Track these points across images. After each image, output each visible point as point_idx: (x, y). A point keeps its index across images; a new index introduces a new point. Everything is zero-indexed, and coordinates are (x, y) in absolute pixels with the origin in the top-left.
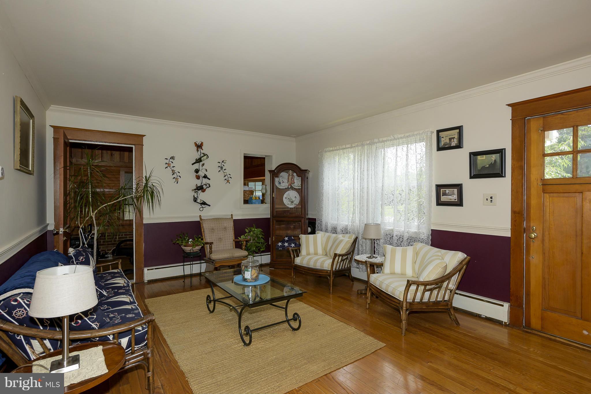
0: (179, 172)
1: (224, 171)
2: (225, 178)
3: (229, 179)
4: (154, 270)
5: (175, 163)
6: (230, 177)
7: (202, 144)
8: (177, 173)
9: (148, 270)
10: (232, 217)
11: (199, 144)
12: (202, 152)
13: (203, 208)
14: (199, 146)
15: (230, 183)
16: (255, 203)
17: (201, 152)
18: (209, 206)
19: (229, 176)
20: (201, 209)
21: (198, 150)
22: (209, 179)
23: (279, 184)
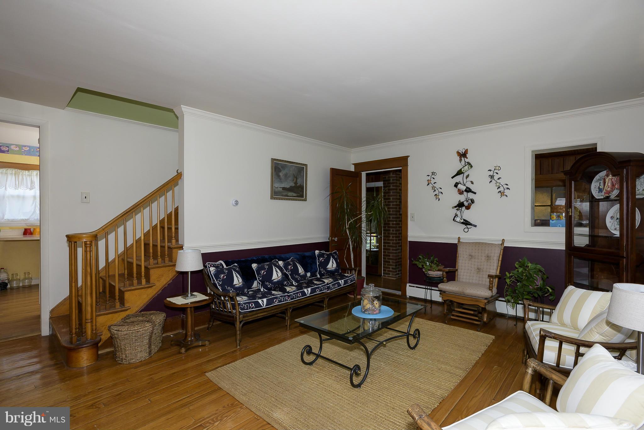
0: (441, 188)
1: (498, 181)
2: (499, 190)
3: (506, 191)
4: (415, 288)
5: (437, 179)
6: (508, 188)
7: (466, 152)
8: (439, 189)
9: (410, 286)
10: (503, 243)
11: (462, 152)
12: (467, 160)
13: (468, 228)
14: (463, 155)
15: (507, 196)
16: (555, 226)
17: (465, 162)
18: (475, 226)
19: (505, 186)
20: (466, 230)
21: (461, 160)
22: (475, 193)
23: (599, 192)
